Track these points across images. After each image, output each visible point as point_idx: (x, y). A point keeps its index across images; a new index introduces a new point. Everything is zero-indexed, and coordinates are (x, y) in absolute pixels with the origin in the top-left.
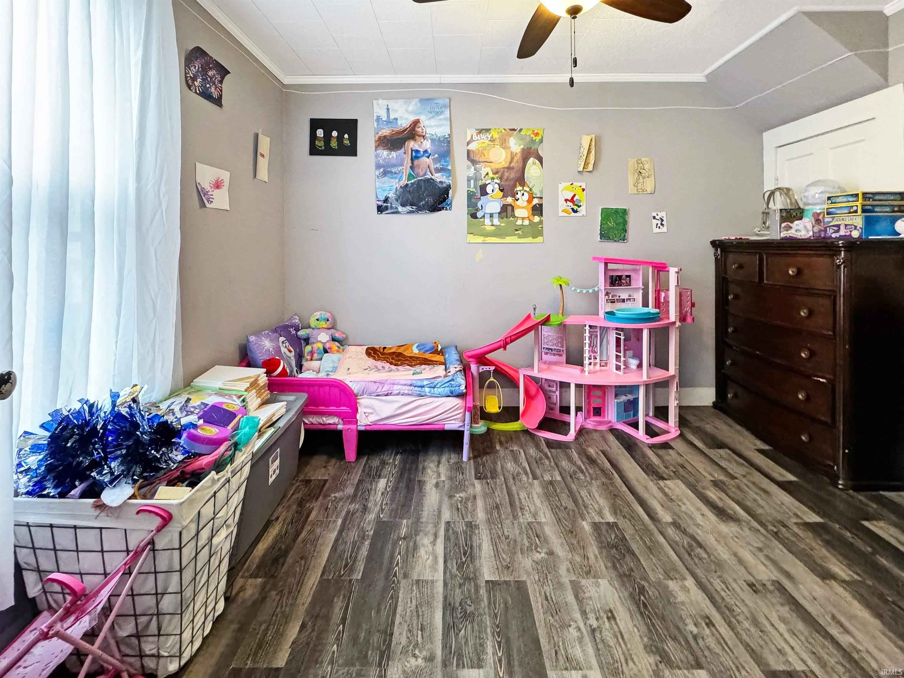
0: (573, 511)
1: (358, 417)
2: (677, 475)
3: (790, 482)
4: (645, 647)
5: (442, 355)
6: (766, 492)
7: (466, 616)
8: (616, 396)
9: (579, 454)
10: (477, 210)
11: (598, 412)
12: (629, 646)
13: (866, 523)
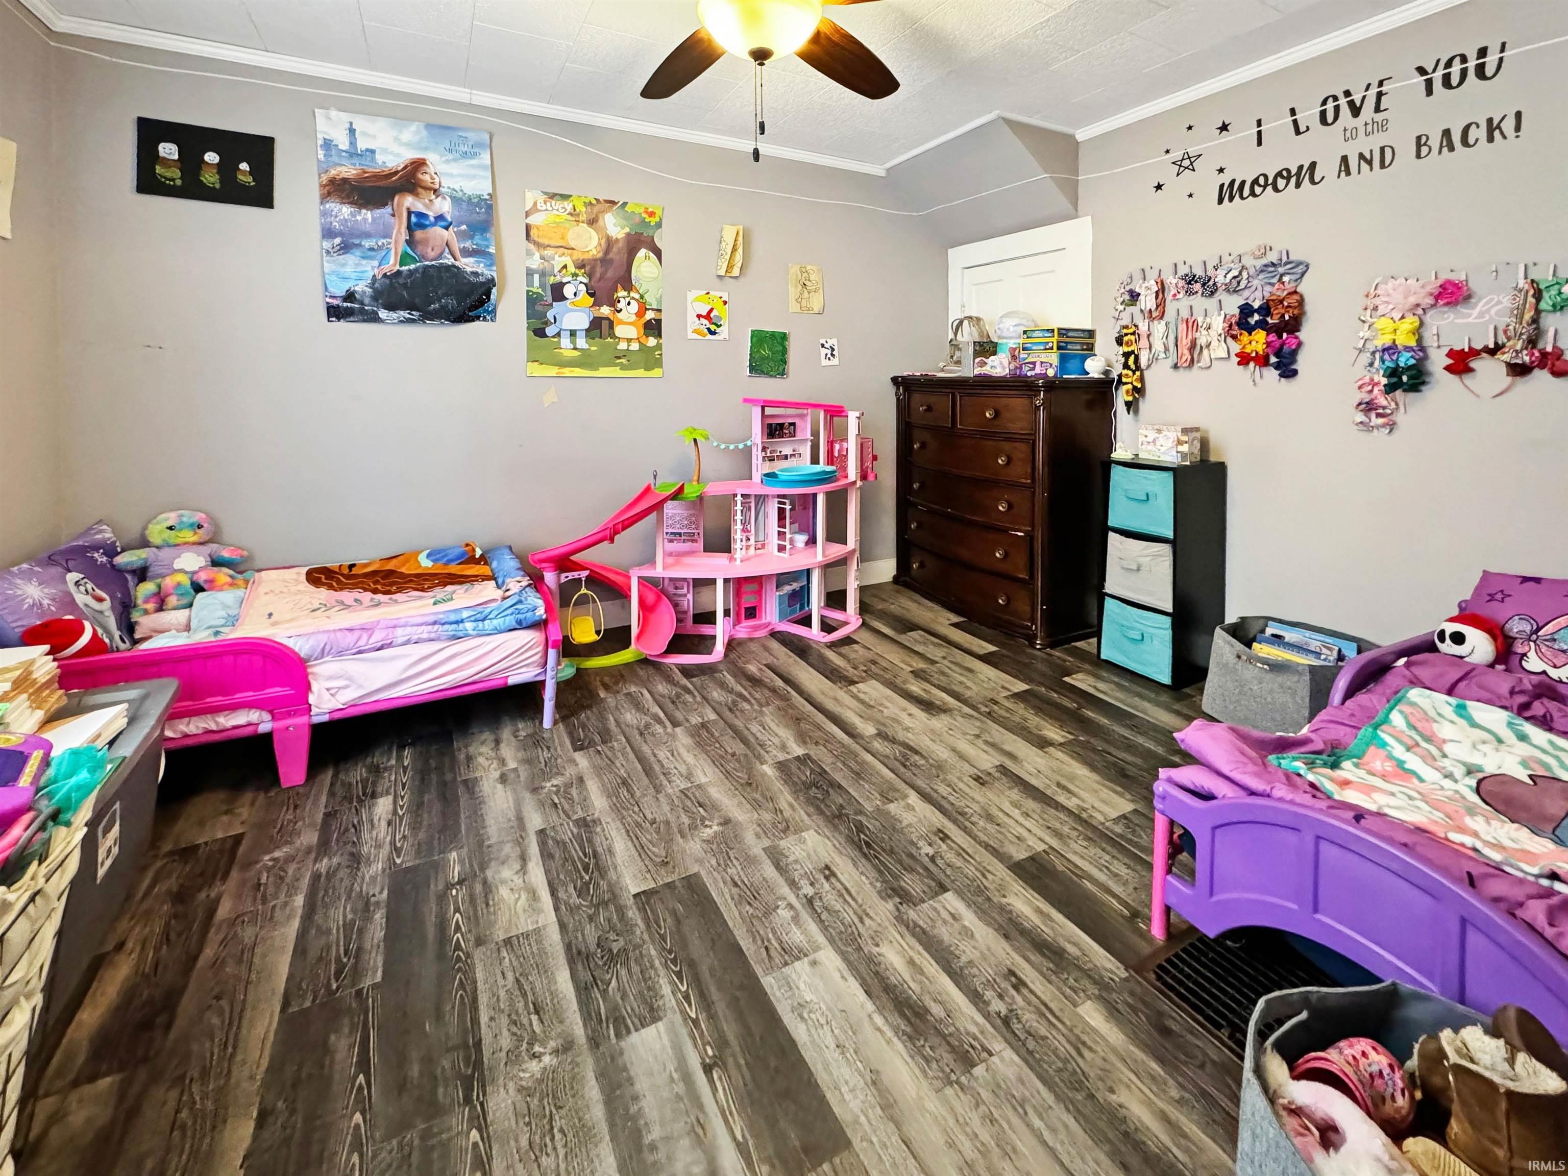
0: (746, 755)
1: (312, 699)
2: (869, 675)
3: (991, 653)
4: (879, 893)
5: (486, 563)
6: (970, 670)
7: (612, 958)
8: (778, 587)
9: (734, 676)
10: (547, 323)
11: (752, 613)
12: (860, 901)
13: (1066, 679)
